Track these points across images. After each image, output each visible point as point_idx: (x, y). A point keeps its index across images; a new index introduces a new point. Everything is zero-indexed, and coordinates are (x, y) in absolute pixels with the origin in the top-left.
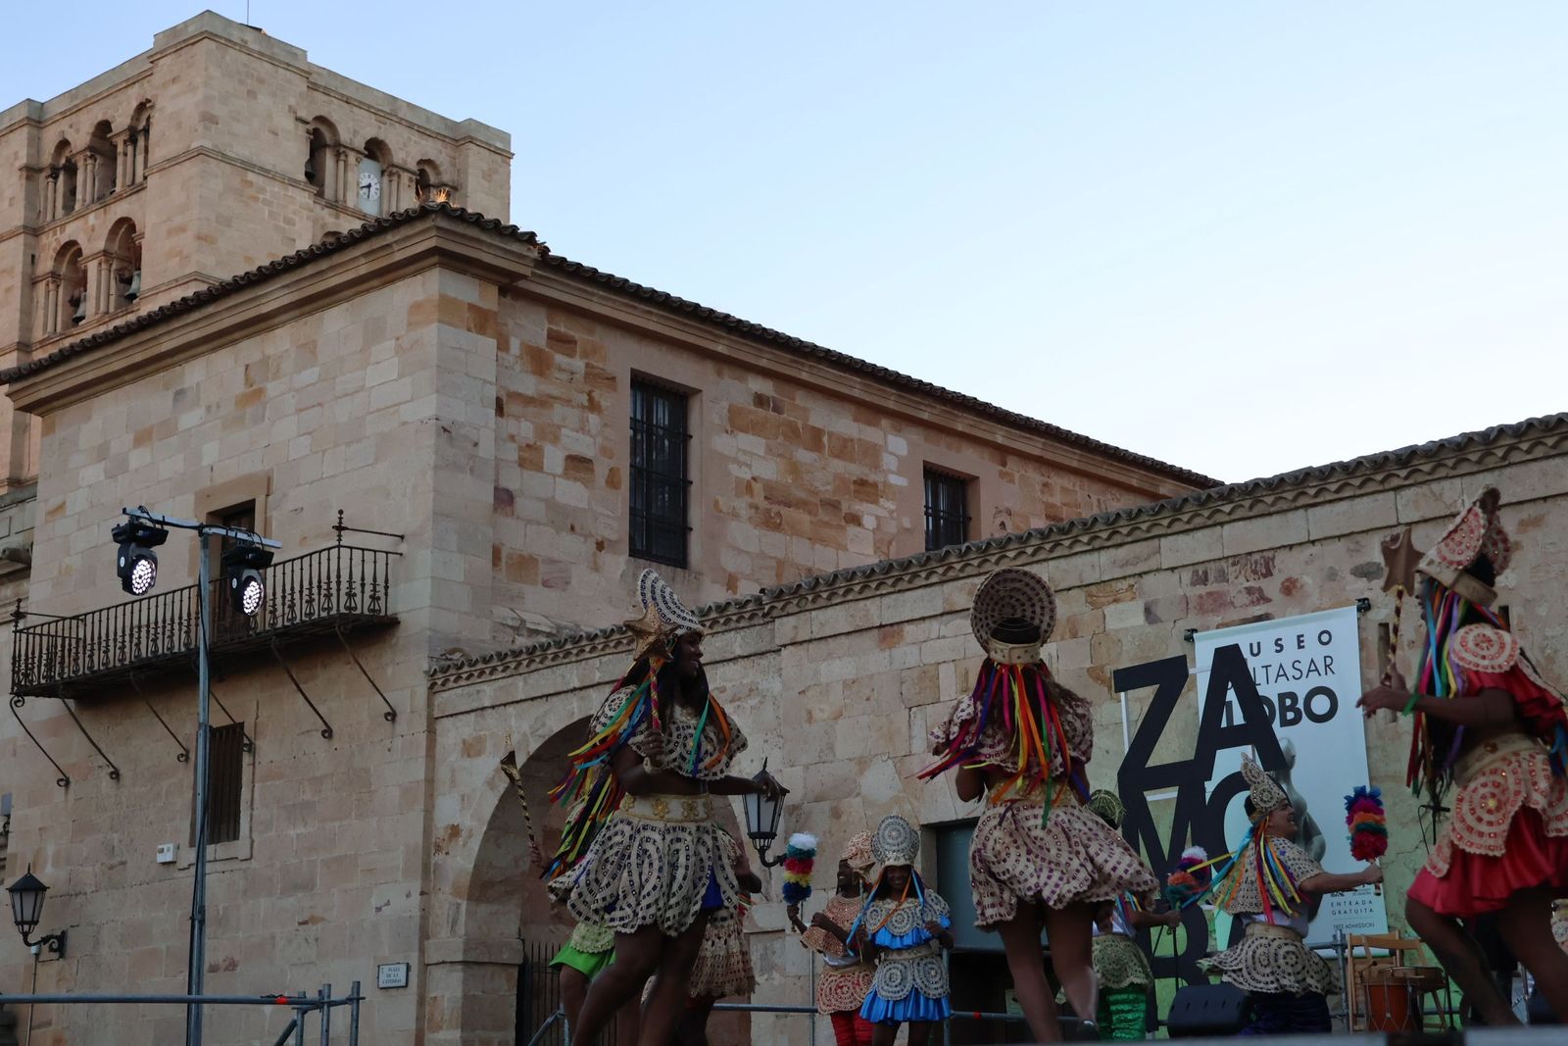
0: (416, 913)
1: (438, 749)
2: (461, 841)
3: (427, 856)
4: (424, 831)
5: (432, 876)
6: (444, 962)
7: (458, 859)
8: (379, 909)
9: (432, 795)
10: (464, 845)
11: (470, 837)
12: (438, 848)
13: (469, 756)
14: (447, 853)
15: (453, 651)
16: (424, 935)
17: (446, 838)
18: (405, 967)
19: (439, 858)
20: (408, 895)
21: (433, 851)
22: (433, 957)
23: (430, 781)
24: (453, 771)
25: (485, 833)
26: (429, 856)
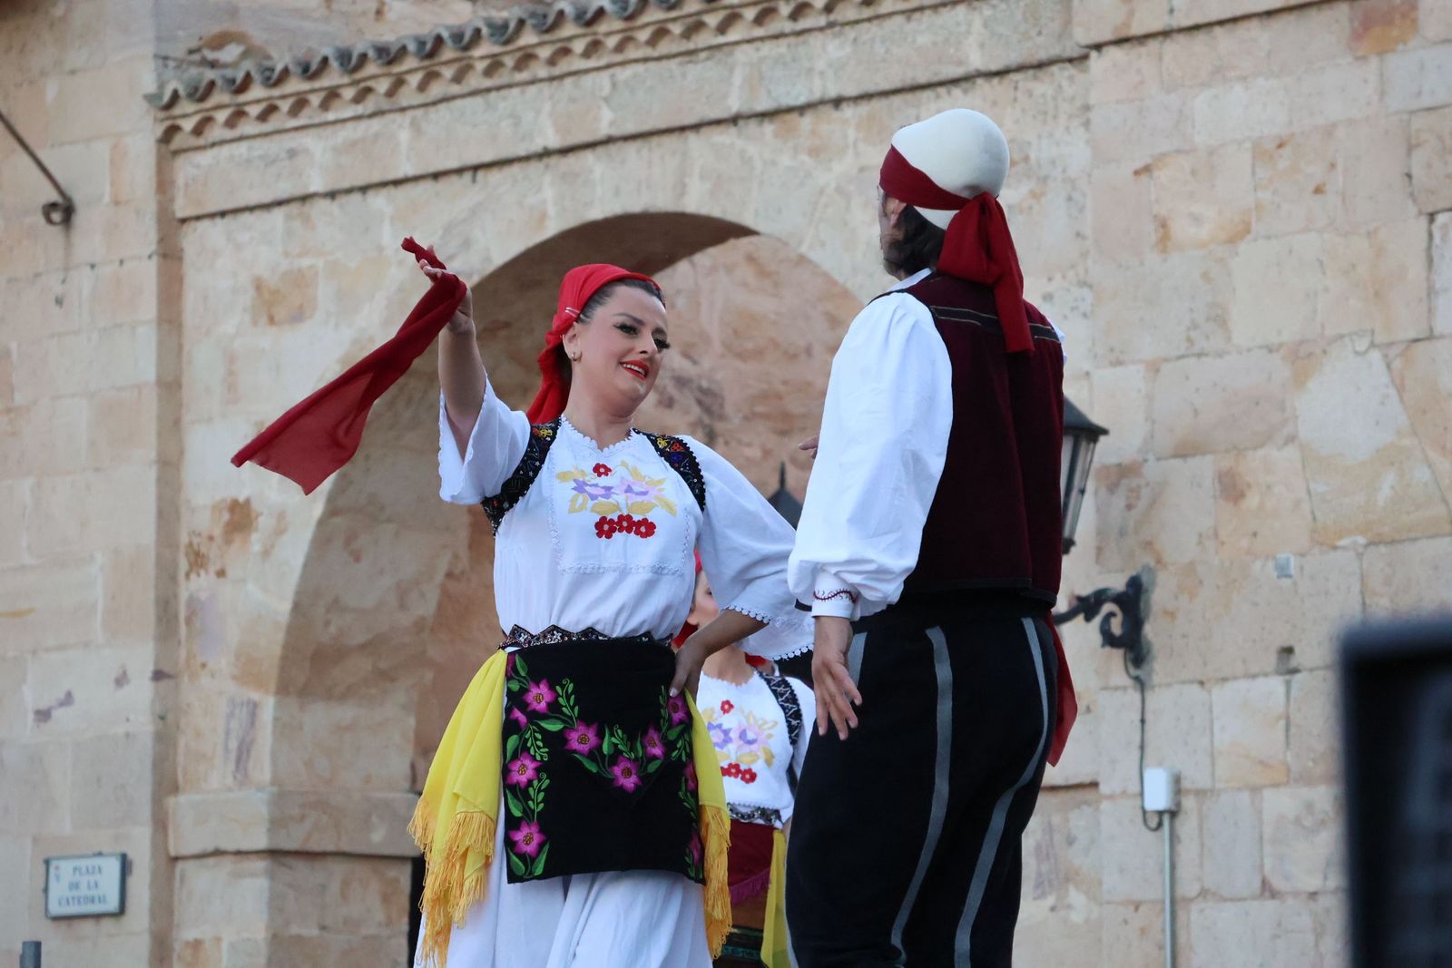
0: (144, 726)
1: (191, 300)
2: (256, 541)
3: (167, 577)
4: (161, 514)
5: (183, 629)
6: (218, 853)
7: (251, 587)
8: (43, 715)
9: (177, 423)
10: (266, 553)
11: (280, 531)
12: (198, 561)
13: (272, 320)
14: (221, 573)
15: (220, 41)
16: (166, 783)
17: (218, 532)
18: (113, 867)
19: (199, 585)
20: (121, 680)
21: (183, 565)
22: (188, 838)
23: (171, 386)
24: (231, 359)
25: (322, 522)
26: (173, 579)
